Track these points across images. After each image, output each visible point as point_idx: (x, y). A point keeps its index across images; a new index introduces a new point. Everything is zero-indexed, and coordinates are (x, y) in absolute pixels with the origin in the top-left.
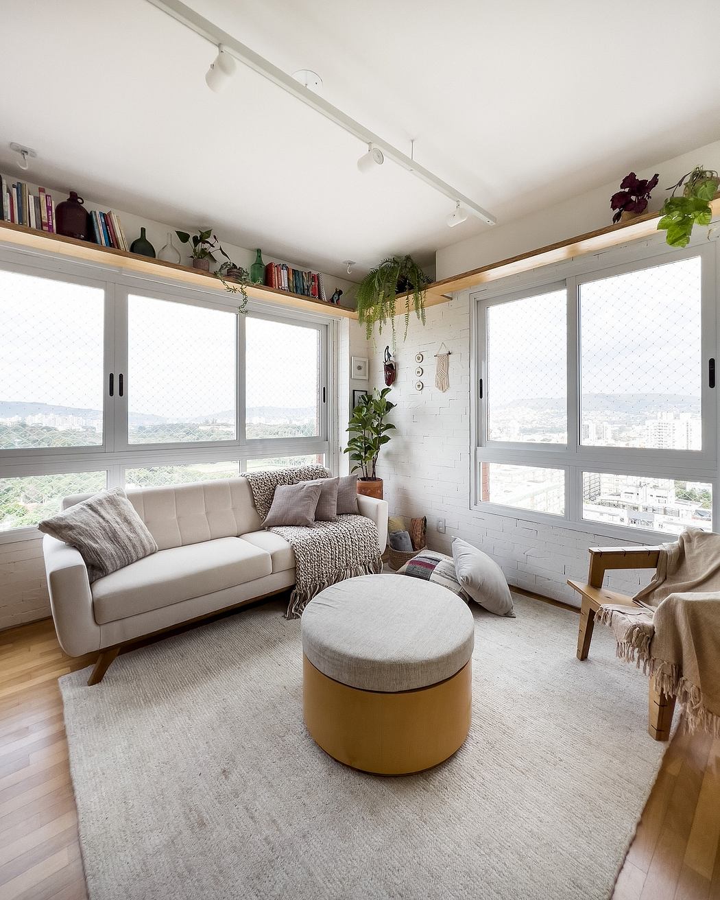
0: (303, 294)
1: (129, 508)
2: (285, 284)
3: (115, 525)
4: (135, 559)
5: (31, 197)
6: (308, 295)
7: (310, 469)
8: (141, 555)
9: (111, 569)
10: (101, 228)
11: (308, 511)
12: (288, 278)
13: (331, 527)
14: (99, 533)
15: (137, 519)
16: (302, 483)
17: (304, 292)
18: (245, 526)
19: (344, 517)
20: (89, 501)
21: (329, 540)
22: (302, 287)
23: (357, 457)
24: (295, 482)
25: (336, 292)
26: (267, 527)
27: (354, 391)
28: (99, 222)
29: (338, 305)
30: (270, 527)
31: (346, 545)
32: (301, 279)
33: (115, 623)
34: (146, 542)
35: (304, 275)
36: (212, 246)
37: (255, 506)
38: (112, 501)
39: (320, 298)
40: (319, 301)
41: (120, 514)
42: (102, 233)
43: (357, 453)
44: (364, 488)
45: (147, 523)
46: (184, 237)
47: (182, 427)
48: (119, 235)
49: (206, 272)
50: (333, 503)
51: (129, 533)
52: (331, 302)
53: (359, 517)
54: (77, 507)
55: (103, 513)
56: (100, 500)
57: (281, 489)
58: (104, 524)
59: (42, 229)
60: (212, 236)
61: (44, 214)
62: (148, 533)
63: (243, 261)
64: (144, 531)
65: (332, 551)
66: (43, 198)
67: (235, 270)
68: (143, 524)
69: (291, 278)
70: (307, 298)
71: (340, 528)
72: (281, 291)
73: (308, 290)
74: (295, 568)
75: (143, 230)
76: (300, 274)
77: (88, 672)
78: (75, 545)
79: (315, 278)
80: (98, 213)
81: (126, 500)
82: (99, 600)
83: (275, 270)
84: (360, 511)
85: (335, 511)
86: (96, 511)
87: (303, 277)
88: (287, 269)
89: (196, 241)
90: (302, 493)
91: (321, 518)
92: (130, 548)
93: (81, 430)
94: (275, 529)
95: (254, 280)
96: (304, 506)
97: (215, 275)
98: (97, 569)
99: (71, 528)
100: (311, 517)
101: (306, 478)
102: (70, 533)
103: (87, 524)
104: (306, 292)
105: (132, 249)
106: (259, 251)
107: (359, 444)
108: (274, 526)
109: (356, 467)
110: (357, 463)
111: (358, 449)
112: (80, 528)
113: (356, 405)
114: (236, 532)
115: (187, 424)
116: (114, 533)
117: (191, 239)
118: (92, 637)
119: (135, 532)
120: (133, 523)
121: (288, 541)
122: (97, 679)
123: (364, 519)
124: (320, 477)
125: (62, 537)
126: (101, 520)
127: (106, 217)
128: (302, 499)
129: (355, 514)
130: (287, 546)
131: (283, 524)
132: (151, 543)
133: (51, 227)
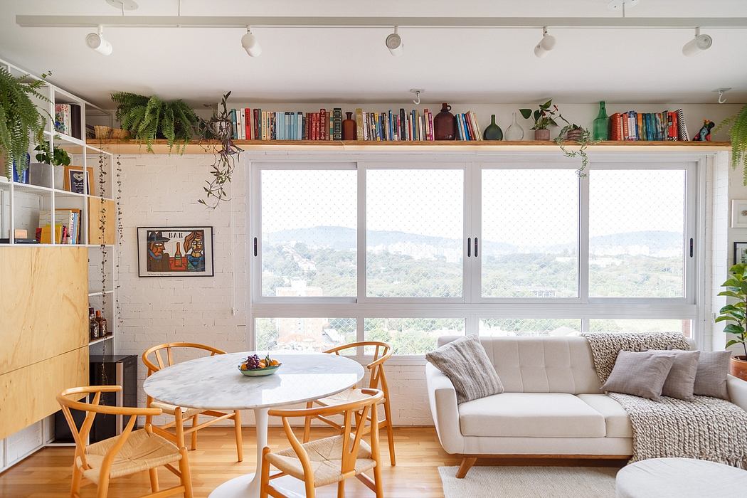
0: (656, 139)
1: (482, 351)
2: (632, 133)
3: (473, 364)
4: (486, 394)
5: (420, 118)
6: (662, 139)
7: (665, 337)
8: (491, 392)
9: (470, 398)
10: (463, 126)
11: (653, 384)
12: (637, 125)
13: (682, 406)
14: (462, 368)
15: (488, 362)
16: (651, 351)
17: (657, 136)
18: (584, 387)
19: (705, 399)
20: (455, 342)
21: (677, 419)
22: (654, 130)
23: (737, 329)
24: (643, 349)
25: (705, 126)
26: (606, 391)
27: (735, 243)
28: (462, 122)
29: (709, 141)
30: (609, 392)
31: (699, 430)
32: (654, 121)
33: (473, 438)
34: (494, 382)
35: (657, 116)
36: (552, 113)
37: (595, 368)
38: (470, 345)
39: (680, 138)
40: (679, 142)
41: (476, 356)
42: (463, 129)
43: (736, 324)
44: (743, 370)
45: (495, 367)
46: (526, 113)
47: (535, 258)
48: (475, 129)
49: (547, 141)
50: (689, 380)
51: (482, 373)
52: (697, 139)
53: (726, 403)
54: (448, 346)
55: (465, 353)
56: (462, 343)
57: (624, 355)
58: (466, 362)
59: (427, 140)
60: (552, 105)
61: (428, 128)
62: (496, 375)
63: (585, 119)
64: (493, 372)
65: (679, 432)
66: (427, 116)
67: (576, 131)
68: (492, 366)
69: (640, 124)
70: (661, 142)
71: (694, 410)
72: (628, 141)
73: (663, 132)
74: (633, 438)
75: (493, 117)
76: (653, 117)
77: (456, 469)
78: (448, 375)
79: (674, 117)
80: (461, 115)
81: (480, 345)
82: (463, 417)
83: (620, 120)
84: (729, 396)
85: (692, 391)
86: (460, 351)
87: (656, 119)
88: (636, 115)
89: (537, 114)
90: (646, 363)
91: (669, 393)
92: (483, 385)
93: (434, 259)
94: (614, 395)
95: (596, 137)
96: (649, 377)
97: (555, 143)
98: (462, 396)
99: (445, 361)
100: (657, 390)
101: (657, 346)
102: (444, 364)
103: (455, 360)
104: (660, 136)
105: (485, 138)
106: (602, 103)
107: (739, 313)
108: (614, 392)
109: (733, 342)
110: (735, 337)
111: (738, 319)
112: (450, 362)
113: (739, 262)
114: (574, 391)
115: (541, 254)
116: (472, 370)
117: (532, 114)
118: (459, 445)
119: (486, 373)
120: (485, 364)
121: (626, 409)
122: (462, 475)
123: (731, 407)
124: (677, 348)
125: (440, 367)
126: (463, 359)
127: (466, 116)
128: (647, 369)
129: (721, 399)
130: (624, 413)
131: (623, 391)
132: (498, 384)
133: (431, 136)
